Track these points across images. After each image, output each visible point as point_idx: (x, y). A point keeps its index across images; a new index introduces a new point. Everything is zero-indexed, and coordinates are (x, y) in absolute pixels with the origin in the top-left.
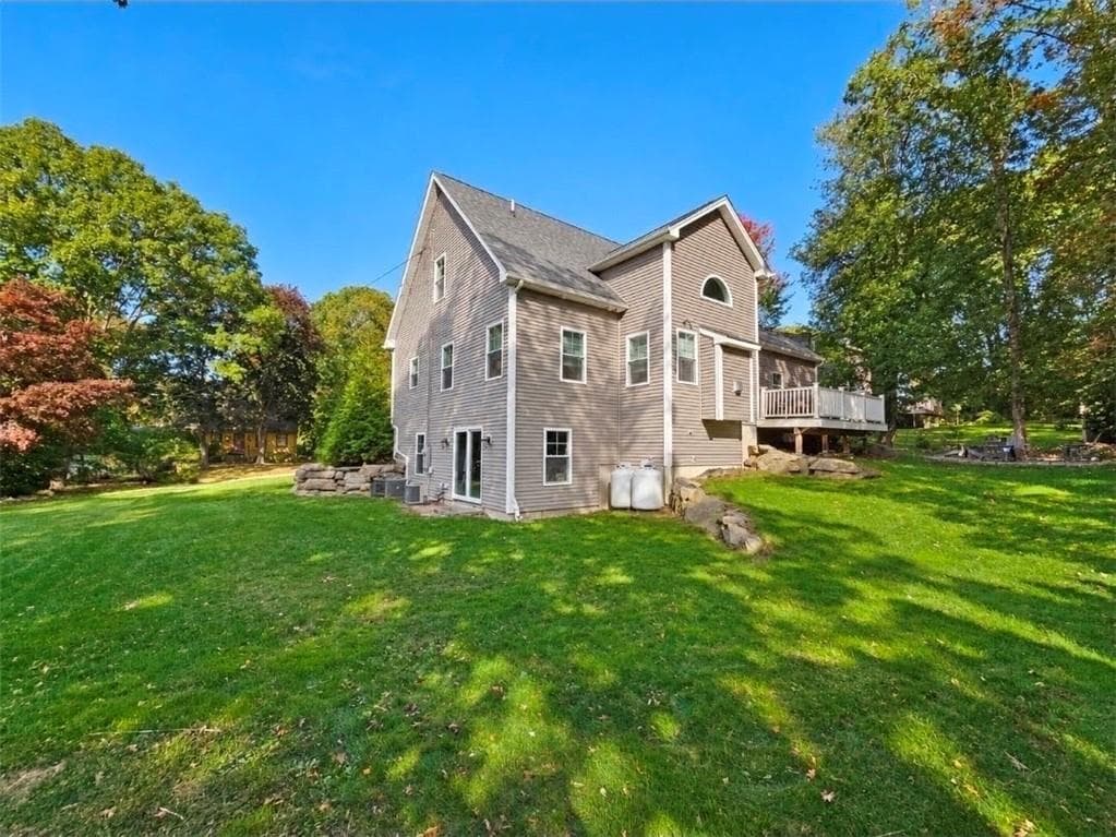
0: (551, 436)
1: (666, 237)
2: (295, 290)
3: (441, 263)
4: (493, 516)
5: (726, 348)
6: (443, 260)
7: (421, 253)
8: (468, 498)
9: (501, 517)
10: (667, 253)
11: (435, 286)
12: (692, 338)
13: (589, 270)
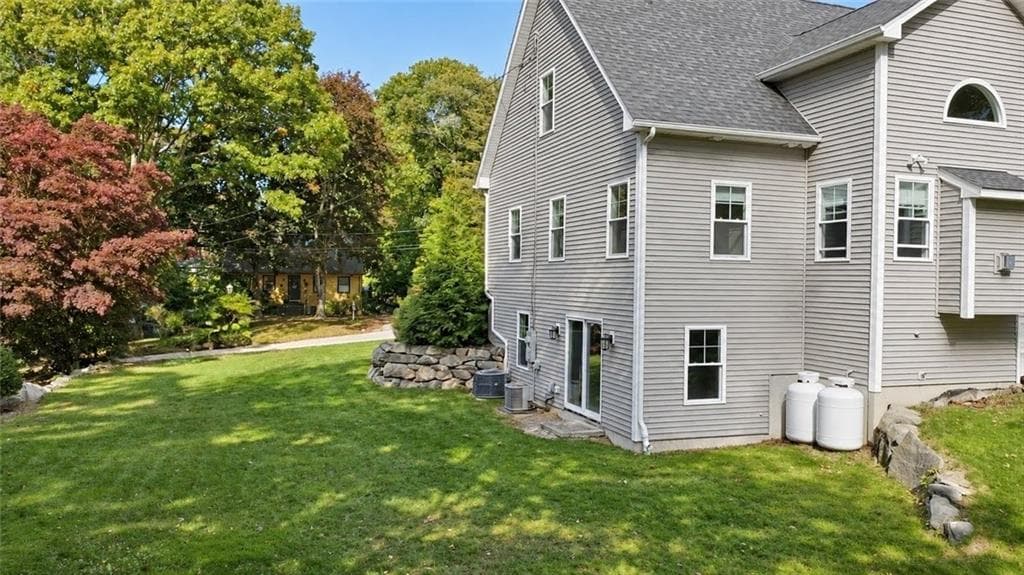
0: (696, 336)
1: (879, 39)
2: (356, 78)
3: (548, 81)
4: (616, 440)
5: (982, 204)
6: (551, 76)
7: (522, 66)
8: (584, 410)
9: (626, 445)
10: (883, 63)
11: (541, 111)
12: (925, 187)
13: (762, 81)
